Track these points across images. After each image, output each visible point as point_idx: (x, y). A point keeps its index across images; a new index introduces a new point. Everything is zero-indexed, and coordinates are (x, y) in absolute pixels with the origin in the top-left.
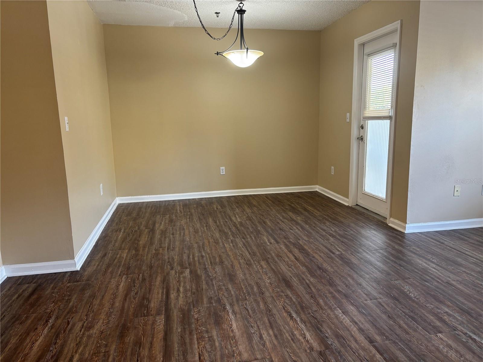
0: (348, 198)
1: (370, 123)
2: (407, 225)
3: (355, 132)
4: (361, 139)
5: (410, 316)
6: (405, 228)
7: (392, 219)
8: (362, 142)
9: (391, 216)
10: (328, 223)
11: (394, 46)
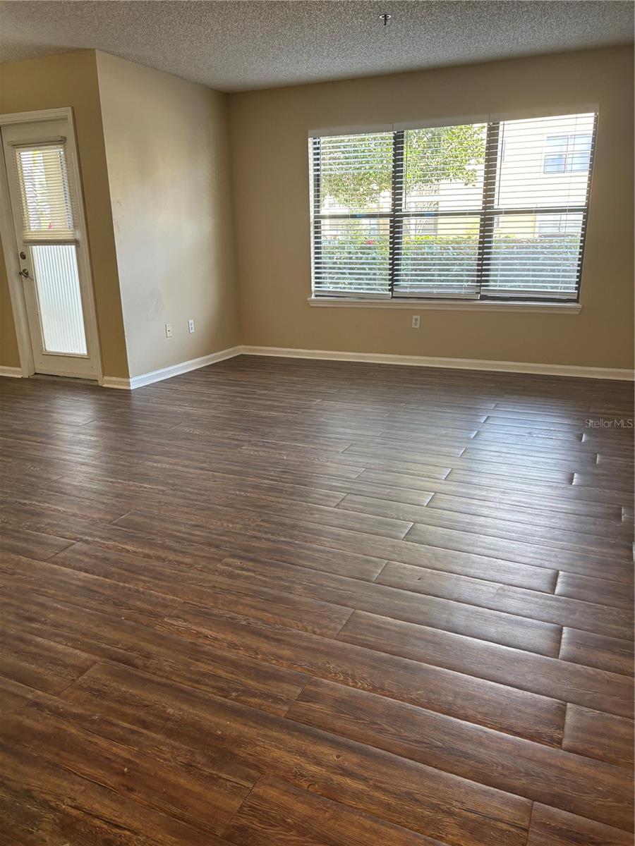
0: (20, 366)
1: (37, 250)
2: (131, 380)
3: (11, 265)
4: (26, 275)
5: (211, 446)
6: (129, 384)
7: (105, 378)
8: (28, 278)
9: (104, 375)
10: (25, 402)
11: (62, 141)
